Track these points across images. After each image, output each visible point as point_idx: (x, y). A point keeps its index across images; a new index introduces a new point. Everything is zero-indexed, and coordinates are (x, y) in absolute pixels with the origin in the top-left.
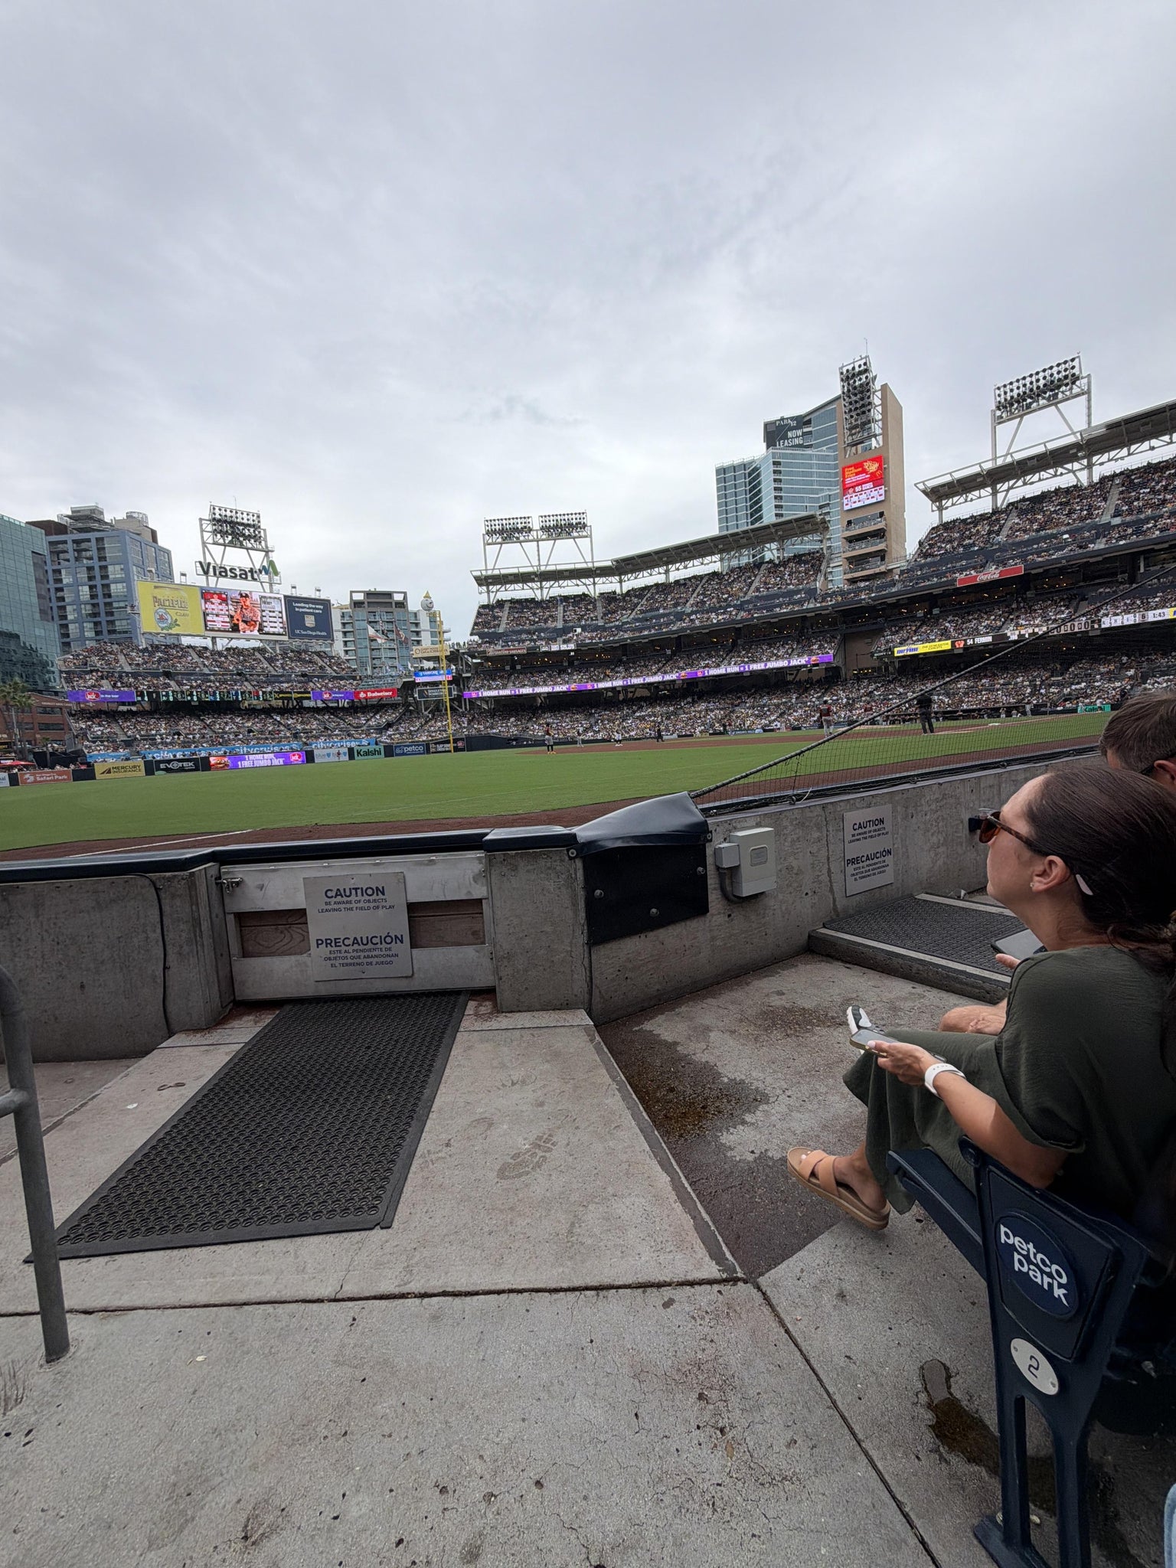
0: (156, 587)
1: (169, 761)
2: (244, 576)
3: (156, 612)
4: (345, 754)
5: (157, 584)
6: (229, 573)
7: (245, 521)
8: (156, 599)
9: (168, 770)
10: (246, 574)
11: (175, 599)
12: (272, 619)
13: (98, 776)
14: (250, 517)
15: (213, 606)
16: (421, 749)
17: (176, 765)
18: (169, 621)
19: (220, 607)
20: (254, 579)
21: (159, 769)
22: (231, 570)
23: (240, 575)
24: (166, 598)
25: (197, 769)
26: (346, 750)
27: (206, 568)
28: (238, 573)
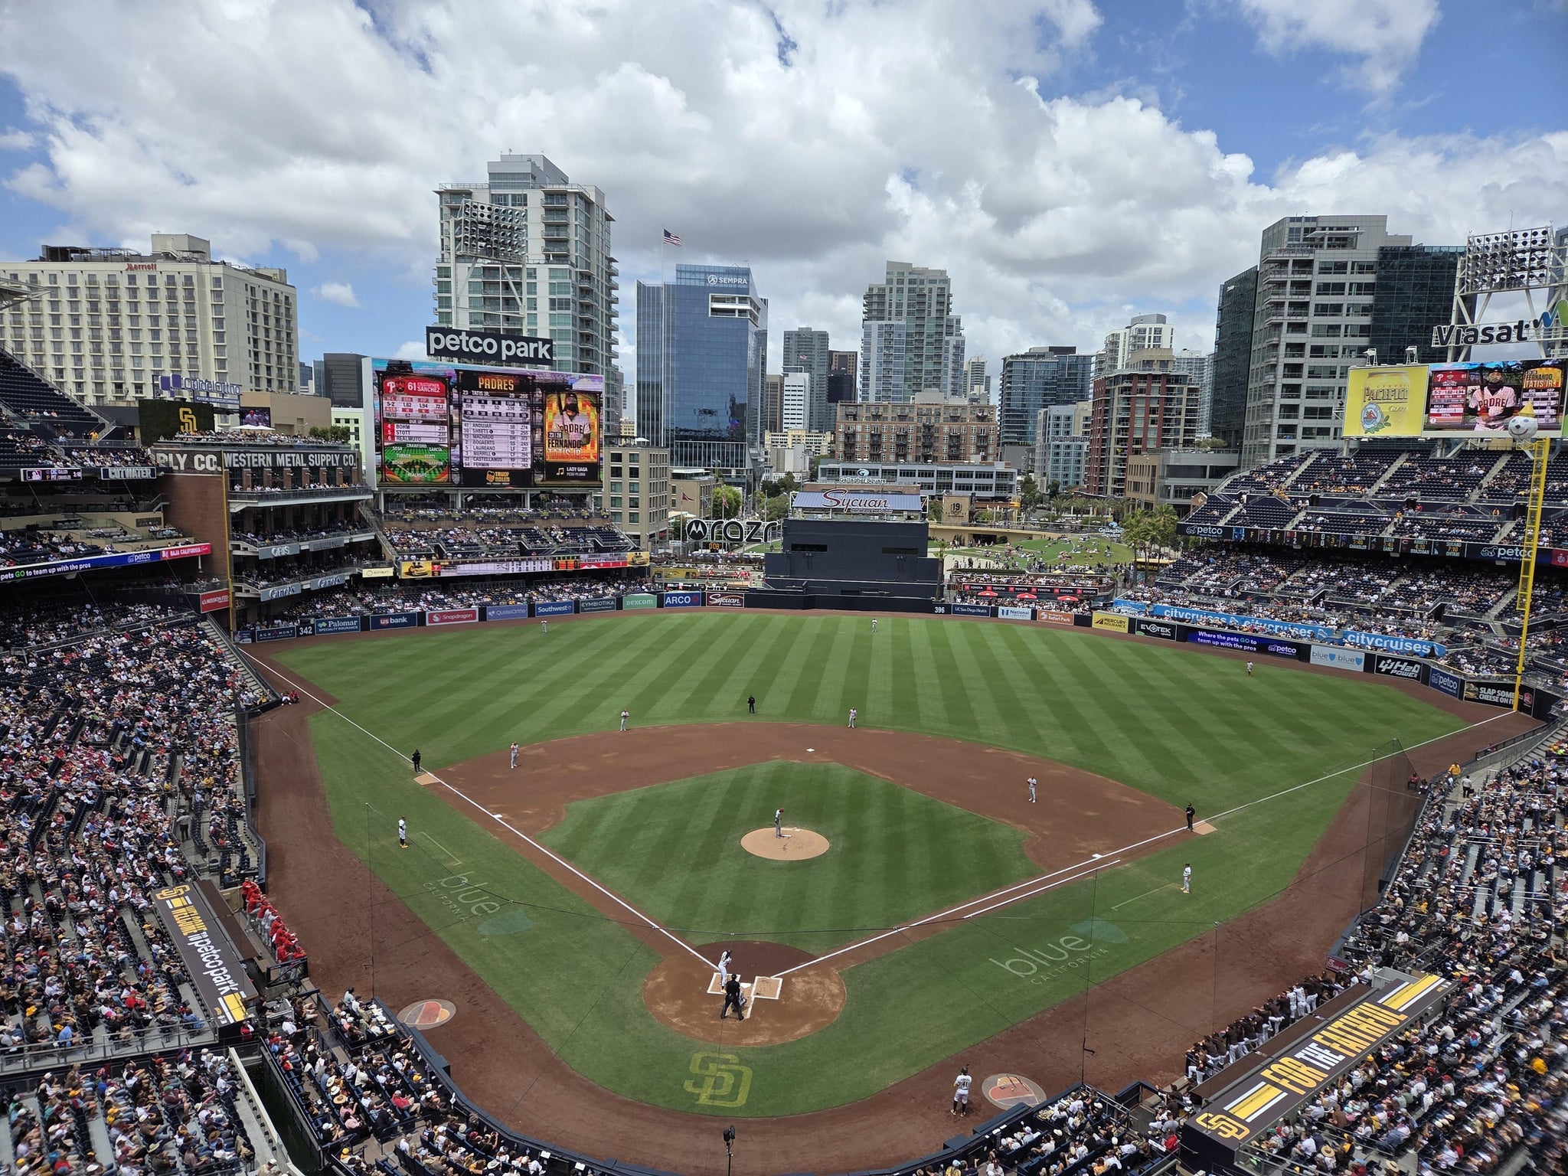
0: (1371, 375)
1: (1149, 623)
2: (1505, 337)
3: (1365, 408)
4: (1358, 661)
5: (1372, 371)
6: (1481, 337)
7: (1520, 247)
8: (1368, 393)
9: (1147, 632)
10: (1509, 334)
11: (1393, 387)
12: (1544, 403)
13: (1094, 625)
14: (1529, 239)
15: (1443, 392)
16: (1455, 685)
17: (1154, 629)
18: (1378, 420)
19: (1454, 392)
20: (1520, 338)
21: (1139, 629)
22: (1484, 332)
23: (1499, 336)
24: (1381, 388)
25: (1172, 638)
26: (1362, 656)
27: (1445, 335)
28: (1495, 334)
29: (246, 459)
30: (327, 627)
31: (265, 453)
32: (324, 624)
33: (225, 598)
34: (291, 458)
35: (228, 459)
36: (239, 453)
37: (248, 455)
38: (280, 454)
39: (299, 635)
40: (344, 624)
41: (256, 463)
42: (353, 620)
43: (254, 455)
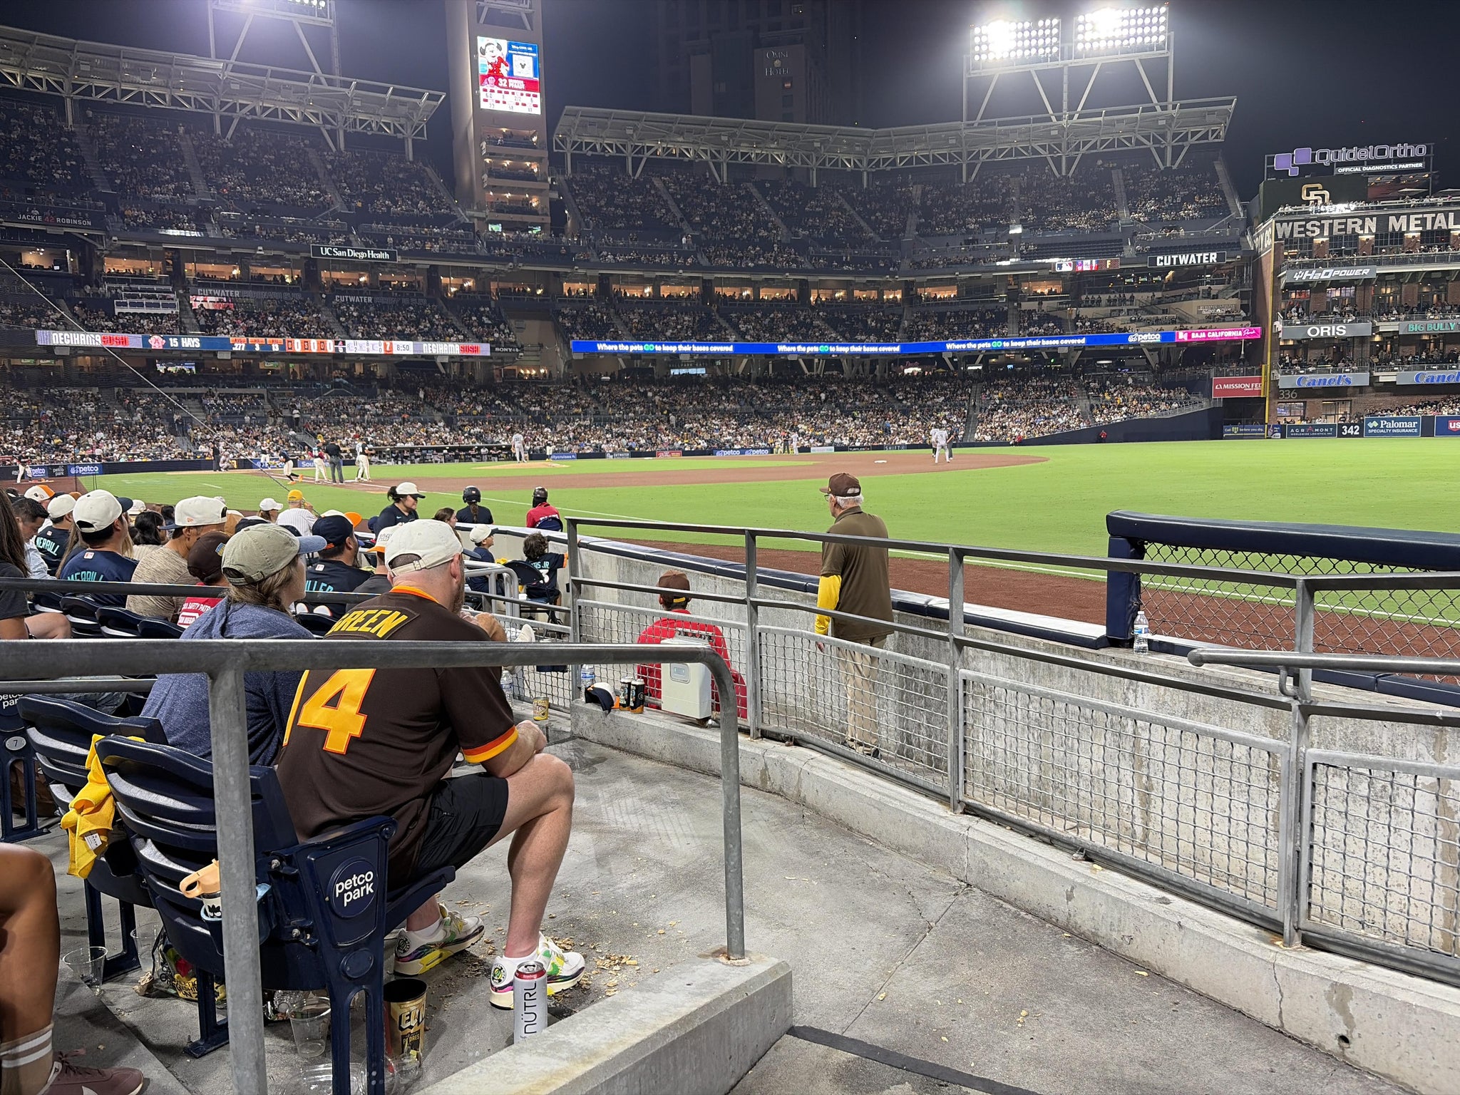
29: (1322, 227)
30: (1378, 427)
31: (1362, 218)
32: (1375, 424)
33: (1256, 386)
34: (1424, 221)
35: (1285, 229)
36: (1308, 221)
37: (1326, 223)
38: (1398, 217)
39: (1340, 436)
40: (1399, 425)
41: (1345, 229)
42: (1412, 420)
43: (1336, 222)
